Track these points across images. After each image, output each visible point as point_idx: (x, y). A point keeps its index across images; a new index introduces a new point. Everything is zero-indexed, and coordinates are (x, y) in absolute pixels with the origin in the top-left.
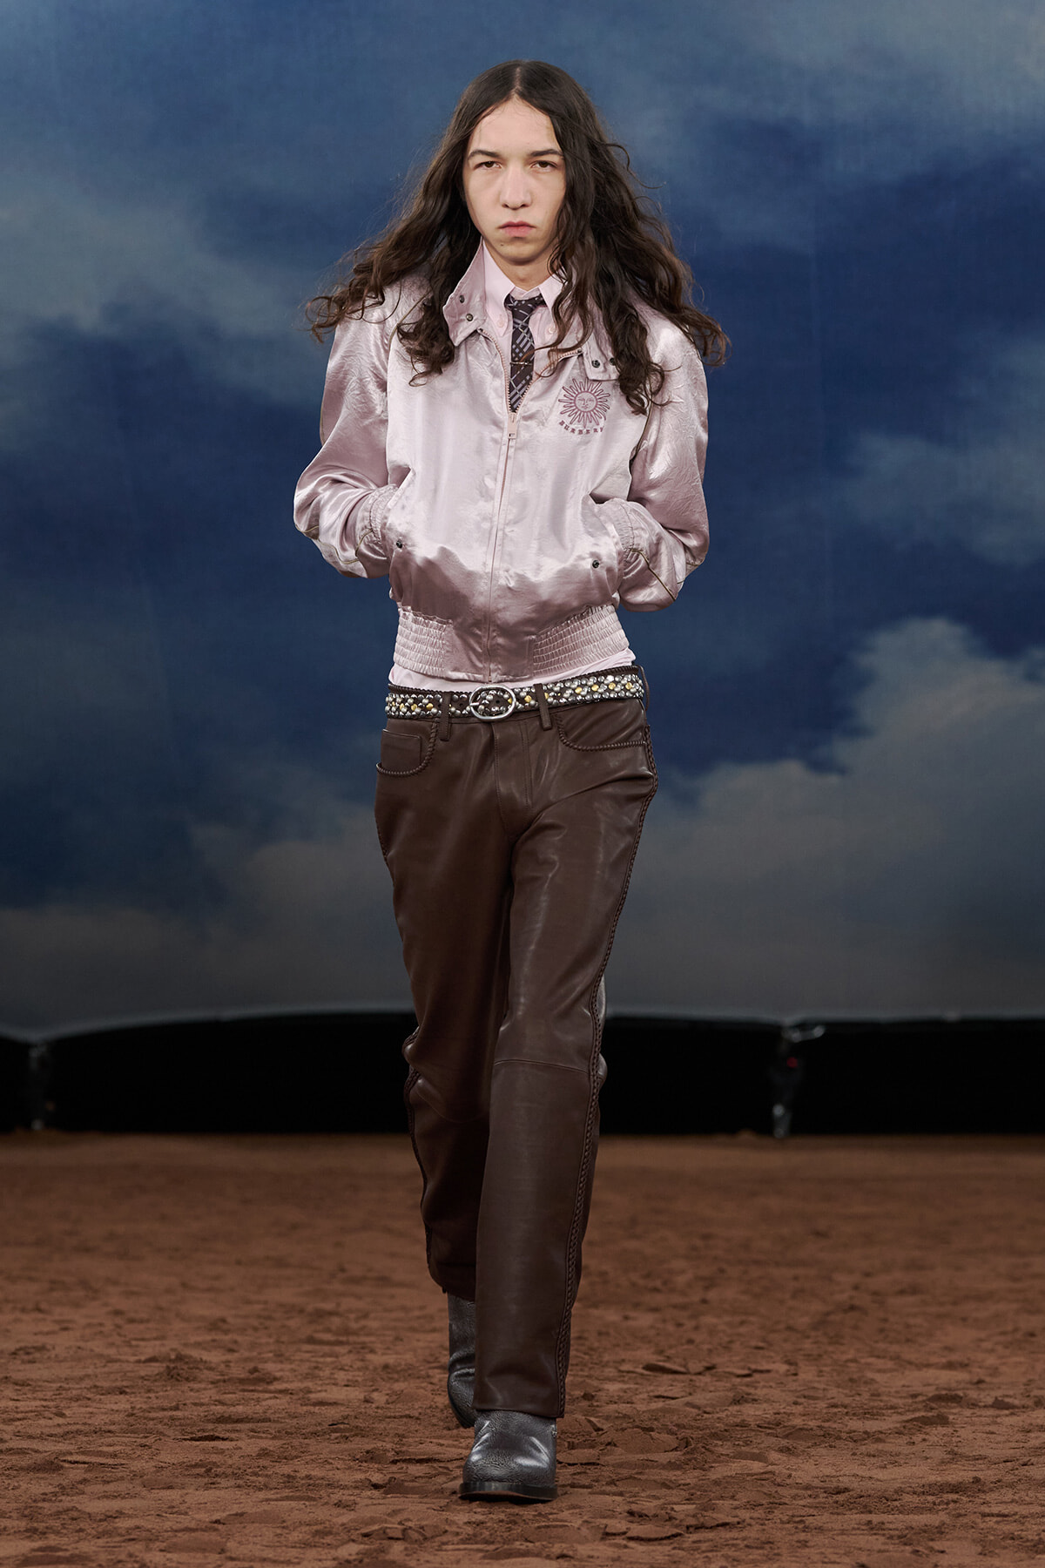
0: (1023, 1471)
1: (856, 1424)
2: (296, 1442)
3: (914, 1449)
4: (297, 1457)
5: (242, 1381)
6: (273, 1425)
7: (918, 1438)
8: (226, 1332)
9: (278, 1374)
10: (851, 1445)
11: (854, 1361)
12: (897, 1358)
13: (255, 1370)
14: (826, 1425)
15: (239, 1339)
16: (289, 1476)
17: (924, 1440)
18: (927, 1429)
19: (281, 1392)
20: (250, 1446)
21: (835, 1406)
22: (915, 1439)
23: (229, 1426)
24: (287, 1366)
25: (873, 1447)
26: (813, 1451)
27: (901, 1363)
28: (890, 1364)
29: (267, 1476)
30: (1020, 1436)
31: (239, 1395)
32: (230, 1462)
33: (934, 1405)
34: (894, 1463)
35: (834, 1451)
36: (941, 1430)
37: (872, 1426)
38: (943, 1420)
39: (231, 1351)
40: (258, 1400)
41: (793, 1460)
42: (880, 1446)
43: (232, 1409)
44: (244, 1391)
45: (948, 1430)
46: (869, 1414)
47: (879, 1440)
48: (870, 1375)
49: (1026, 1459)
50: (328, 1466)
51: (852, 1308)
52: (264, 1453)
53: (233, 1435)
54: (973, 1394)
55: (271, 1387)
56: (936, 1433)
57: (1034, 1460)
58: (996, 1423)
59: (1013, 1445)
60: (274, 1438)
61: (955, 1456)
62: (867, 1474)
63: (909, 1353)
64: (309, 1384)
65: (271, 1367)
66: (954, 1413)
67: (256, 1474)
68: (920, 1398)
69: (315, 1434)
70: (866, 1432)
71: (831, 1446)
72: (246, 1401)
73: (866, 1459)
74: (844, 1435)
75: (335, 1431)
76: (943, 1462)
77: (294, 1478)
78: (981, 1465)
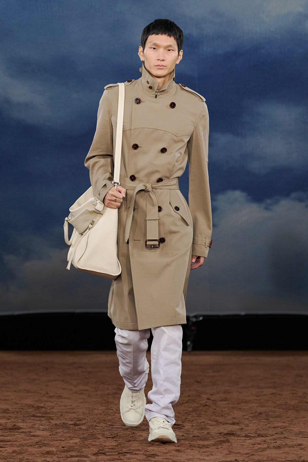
0: (251, 457)
1: (201, 443)
2: (24, 448)
3: (218, 450)
4: (24, 453)
5: (10, 429)
6: (18, 443)
7: (220, 447)
8: (8, 413)
9: (22, 427)
10: (198, 449)
11: (204, 422)
12: (217, 421)
13: (15, 425)
14: (191, 443)
15: (12, 415)
16: (21, 459)
17: (222, 447)
18: (223, 444)
19: (22, 432)
20: (10, 450)
21: (194, 437)
22: (218, 447)
23: (4, 443)
24: (25, 424)
25: (205, 450)
26: (186, 451)
27: (218, 423)
28: (215, 423)
29: (14, 459)
30: (251, 446)
31: (9, 433)
32: (3, 454)
33: (225, 436)
34: (211, 455)
35: (193, 451)
36: (227, 444)
37: (205, 443)
38: (228, 441)
39: (8, 419)
40: (14, 435)
41: (180, 454)
42: (207, 449)
43: (6, 438)
44: (10, 432)
45: (229, 444)
46: (205, 439)
47: (207, 447)
48: (208, 427)
49: (252, 453)
50: (34, 456)
51: (206, 405)
52: (14, 452)
53: (5, 446)
54: (239, 433)
55: (19, 431)
56: (225, 445)
57: (255, 453)
58: (244, 442)
59: (249, 449)
60: (18, 447)
61: (230, 452)
62: (202, 458)
63: (221, 420)
64: (31, 430)
65: (20, 425)
66: (231, 438)
67: (11, 458)
68: (222, 434)
69: (31, 446)
70: (203, 445)
71: (192, 449)
72: (11, 435)
73: (203, 453)
74: (197, 446)
75: (37, 445)
76: (227, 454)
77: (23, 459)
78: (238, 455)
